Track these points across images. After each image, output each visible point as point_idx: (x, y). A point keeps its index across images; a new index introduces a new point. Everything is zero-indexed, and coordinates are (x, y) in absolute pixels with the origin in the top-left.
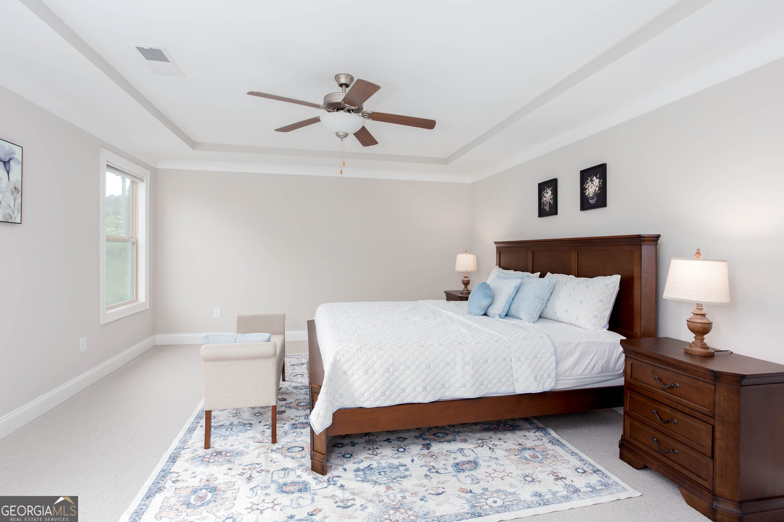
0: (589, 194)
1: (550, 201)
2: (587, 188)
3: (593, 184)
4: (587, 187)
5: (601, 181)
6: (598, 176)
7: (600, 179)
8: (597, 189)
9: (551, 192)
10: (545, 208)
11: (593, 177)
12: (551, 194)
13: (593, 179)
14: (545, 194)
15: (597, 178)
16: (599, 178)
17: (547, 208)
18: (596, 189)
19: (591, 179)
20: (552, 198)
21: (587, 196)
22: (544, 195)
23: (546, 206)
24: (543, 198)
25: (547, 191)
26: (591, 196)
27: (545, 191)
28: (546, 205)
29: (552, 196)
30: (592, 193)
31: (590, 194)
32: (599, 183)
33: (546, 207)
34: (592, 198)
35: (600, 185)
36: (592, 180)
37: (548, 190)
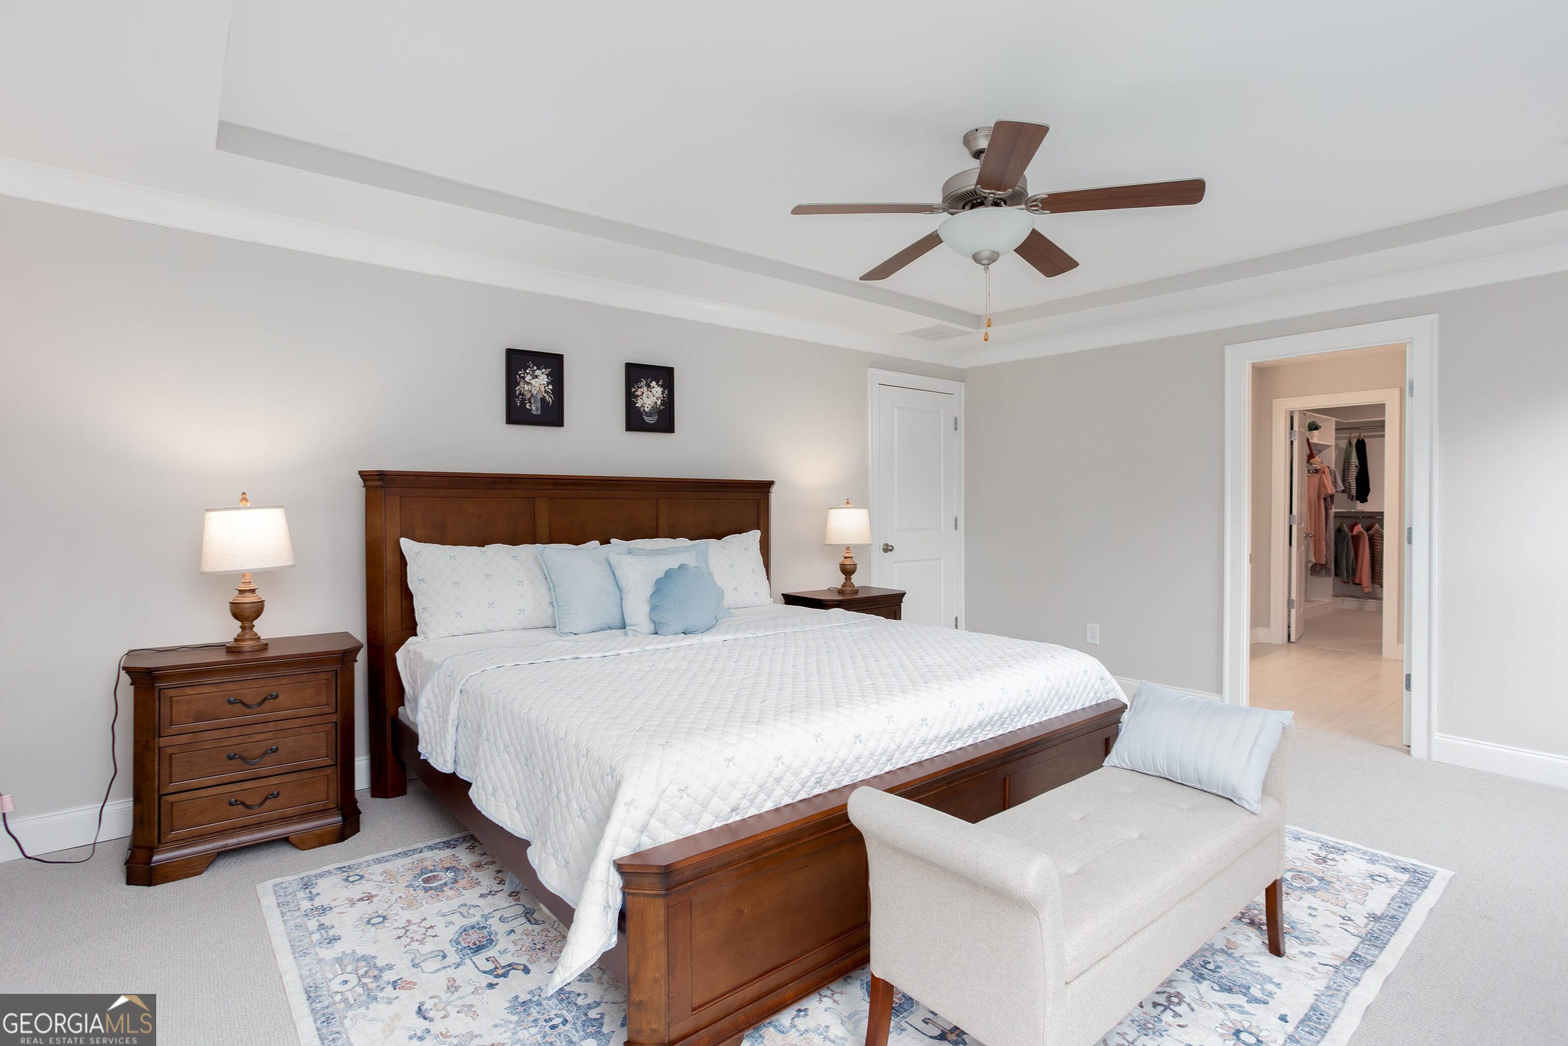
0: (643, 406)
1: (546, 395)
2: (639, 396)
3: (651, 392)
4: (639, 393)
5: (666, 392)
6: (660, 383)
7: (664, 389)
8: (659, 402)
9: (548, 378)
10: (528, 406)
11: (651, 382)
12: (548, 384)
13: (651, 384)
14: (528, 378)
15: (657, 384)
16: (661, 386)
17: (535, 409)
18: (656, 403)
19: (646, 383)
20: (550, 391)
21: (638, 409)
22: (523, 378)
23: (530, 402)
24: (521, 384)
25: (534, 371)
26: (647, 410)
27: (528, 371)
28: (532, 401)
29: (551, 387)
30: (650, 407)
31: (646, 406)
32: (662, 394)
33: (531, 406)
34: (649, 414)
35: (664, 397)
36: (648, 386)
37: (538, 372)
